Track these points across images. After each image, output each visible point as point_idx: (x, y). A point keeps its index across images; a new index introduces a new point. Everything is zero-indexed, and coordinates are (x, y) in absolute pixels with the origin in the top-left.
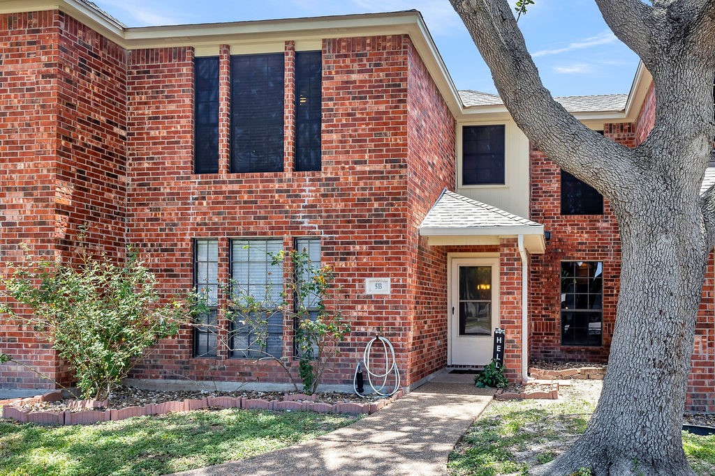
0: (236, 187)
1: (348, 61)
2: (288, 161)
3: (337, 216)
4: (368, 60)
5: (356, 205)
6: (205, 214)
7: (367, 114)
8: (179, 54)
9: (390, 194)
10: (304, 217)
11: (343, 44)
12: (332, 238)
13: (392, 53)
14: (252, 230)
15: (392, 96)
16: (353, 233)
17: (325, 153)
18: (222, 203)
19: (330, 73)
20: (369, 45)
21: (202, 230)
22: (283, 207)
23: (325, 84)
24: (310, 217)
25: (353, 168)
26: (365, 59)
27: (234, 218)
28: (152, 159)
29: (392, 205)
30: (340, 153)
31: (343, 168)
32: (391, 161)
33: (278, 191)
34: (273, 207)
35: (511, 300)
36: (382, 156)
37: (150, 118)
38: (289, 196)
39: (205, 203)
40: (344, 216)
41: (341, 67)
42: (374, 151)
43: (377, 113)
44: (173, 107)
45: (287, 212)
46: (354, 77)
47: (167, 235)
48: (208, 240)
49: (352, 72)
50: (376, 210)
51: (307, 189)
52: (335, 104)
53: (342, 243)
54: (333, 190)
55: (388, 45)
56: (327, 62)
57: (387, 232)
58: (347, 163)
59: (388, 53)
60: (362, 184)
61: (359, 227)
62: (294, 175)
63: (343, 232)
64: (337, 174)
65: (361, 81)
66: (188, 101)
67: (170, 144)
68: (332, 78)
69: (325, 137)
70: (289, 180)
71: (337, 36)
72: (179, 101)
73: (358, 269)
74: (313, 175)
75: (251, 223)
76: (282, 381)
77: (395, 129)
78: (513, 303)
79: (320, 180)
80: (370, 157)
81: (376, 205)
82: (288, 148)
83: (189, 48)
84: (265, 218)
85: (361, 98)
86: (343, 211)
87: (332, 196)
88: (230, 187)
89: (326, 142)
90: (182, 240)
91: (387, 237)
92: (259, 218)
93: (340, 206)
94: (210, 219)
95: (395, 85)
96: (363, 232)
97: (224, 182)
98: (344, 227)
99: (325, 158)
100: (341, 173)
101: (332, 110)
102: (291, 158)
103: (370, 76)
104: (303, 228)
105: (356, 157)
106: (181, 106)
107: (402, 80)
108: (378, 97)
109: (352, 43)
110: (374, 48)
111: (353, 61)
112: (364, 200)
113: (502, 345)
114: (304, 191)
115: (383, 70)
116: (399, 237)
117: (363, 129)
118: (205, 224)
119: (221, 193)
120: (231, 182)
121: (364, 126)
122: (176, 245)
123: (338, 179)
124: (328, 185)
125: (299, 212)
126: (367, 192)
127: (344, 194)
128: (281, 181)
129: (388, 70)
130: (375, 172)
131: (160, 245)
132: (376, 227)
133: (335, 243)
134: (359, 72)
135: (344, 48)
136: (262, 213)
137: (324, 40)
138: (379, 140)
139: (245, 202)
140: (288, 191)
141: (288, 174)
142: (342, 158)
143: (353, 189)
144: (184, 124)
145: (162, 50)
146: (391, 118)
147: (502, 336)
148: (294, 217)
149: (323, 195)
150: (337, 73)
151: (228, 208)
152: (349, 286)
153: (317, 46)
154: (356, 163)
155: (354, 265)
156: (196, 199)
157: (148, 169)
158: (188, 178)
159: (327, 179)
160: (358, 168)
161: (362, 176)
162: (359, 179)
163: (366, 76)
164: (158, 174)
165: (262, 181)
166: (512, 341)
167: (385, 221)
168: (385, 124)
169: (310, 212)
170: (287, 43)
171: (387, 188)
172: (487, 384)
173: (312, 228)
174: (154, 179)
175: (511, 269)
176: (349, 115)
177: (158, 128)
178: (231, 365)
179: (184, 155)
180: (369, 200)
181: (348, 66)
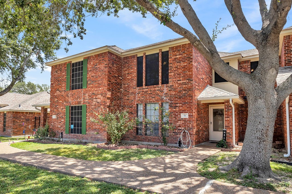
0: (147, 90)
1: (176, 52)
2: (160, 81)
3: (173, 96)
4: (181, 51)
5: (178, 93)
6: (140, 97)
7: (181, 66)
8: (133, 57)
9: (188, 89)
10: (164, 97)
11: (175, 48)
12: (172, 102)
13: (188, 48)
14: (151, 101)
15: (188, 61)
16: (177, 100)
17: (170, 79)
18: (144, 94)
19: (171, 56)
20: (182, 47)
21: (139, 101)
22: (159, 94)
23: (170, 59)
24: (166, 97)
25: (177, 82)
26: (180, 51)
27: (147, 98)
28: (128, 84)
29: (188, 92)
30: (174, 78)
31: (175, 82)
32: (188, 79)
33: (158, 90)
34: (156, 95)
35: (228, 119)
36: (185, 78)
37: (127, 74)
38: (160, 91)
39: (140, 94)
40: (175, 96)
41: (174, 54)
42: (183, 77)
43: (184, 66)
44: (132, 70)
45: (160, 96)
46: (177, 57)
47: (131, 103)
48: (140, 104)
49: (177, 55)
50: (184, 94)
51: (165, 89)
52: (172, 65)
53: (175, 104)
54: (172, 89)
55: (187, 46)
56: (170, 54)
57: (187, 100)
58: (176, 81)
59: (187, 49)
60: (180, 87)
61: (179, 99)
62: (161, 85)
63: (175, 101)
64: (173, 84)
65: (179, 58)
66: (136, 69)
67: (132, 80)
68: (172, 58)
69: (170, 74)
70: (160, 87)
71: (173, 46)
72: (134, 69)
73: (179, 111)
74: (167, 85)
75: (151, 99)
76: (159, 142)
77: (189, 70)
78: (229, 120)
79: (168, 86)
80: (182, 79)
81: (184, 92)
82: (160, 78)
83: (136, 55)
84: (154, 98)
85: (179, 62)
86: (174, 94)
87: (172, 90)
88: (146, 90)
89: (170, 76)
90: (134, 104)
91: (187, 101)
92: (153, 98)
93: (174, 93)
94: (141, 99)
95: (189, 57)
96: (180, 100)
97: (144, 89)
98: (175, 99)
99: (170, 80)
100: (174, 84)
101: (171, 66)
102: (161, 81)
103: (182, 56)
104: (164, 100)
105: (178, 79)
106: (134, 70)
107: (191, 56)
108: (184, 61)
109: (177, 47)
110: (183, 48)
111: (177, 52)
112: (180, 91)
113: (226, 134)
114: (164, 89)
115: (185, 54)
116: (190, 101)
117: (180, 71)
118: (140, 100)
119: (144, 92)
120: (146, 89)
121: (180, 70)
122: (133, 106)
123: (173, 86)
124: (170, 87)
125: (163, 95)
126: (181, 89)
127: (175, 90)
128: (158, 87)
129: (187, 53)
130: (183, 83)
131: (129, 106)
132: (184, 98)
133: (173, 104)
134: (179, 55)
135: (175, 49)
136: (153, 96)
137: (169, 48)
138: (185, 74)
139: (149, 94)
140: (160, 90)
141: (160, 85)
142: (174, 80)
143: (177, 88)
144: (135, 74)
145: (130, 56)
146: (188, 67)
147: (226, 131)
148: (162, 97)
149: (169, 90)
150: (173, 56)
151: (145, 95)
152: (176, 116)
153: (168, 50)
154: (178, 81)
155: (178, 110)
156: (138, 94)
157: (127, 87)
158: (136, 88)
159: (170, 86)
160: (179, 82)
161: (180, 84)
162: (179, 85)
163: (181, 56)
164: (129, 88)
165: (154, 88)
166: (229, 133)
167: (187, 97)
168: (186, 69)
169: (166, 95)
170: (160, 50)
171: (187, 87)
172: (220, 146)
173: (166, 100)
174: (128, 89)
175: (228, 110)
176: (176, 67)
177: (129, 76)
178: (146, 137)
179: (135, 82)
180: (182, 91)
181: (176, 54)
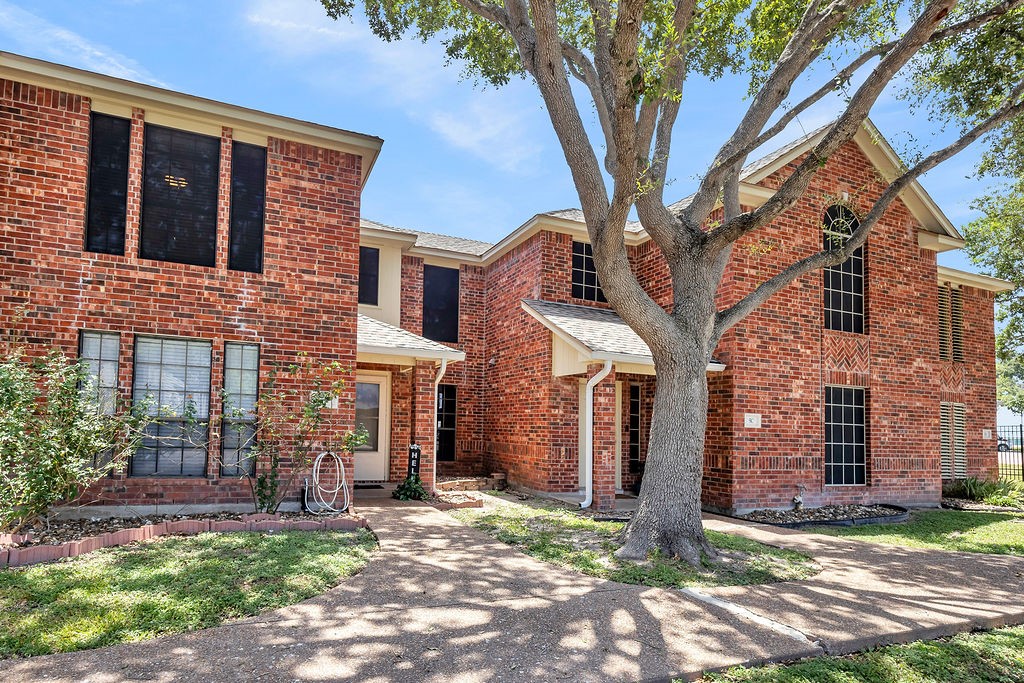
0: (150, 276)
1: (297, 166)
2: (222, 257)
3: (281, 324)
4: (320, 171)
5: (303, 315)
6: (102, 302)
7: (318, 224)
8: (72, 102)
9: (340, 308)
10: (240, 321)
11: (293, 148)
12: (273, 346)
13: (345, 171)
14: (171, 328)
15: (344, 212)
16: (298, 343)
17: (268, 256)
18: (130, 292)
19: (277, 174)
20: (321, 156)
21: (96, 320)
22: (214, 306)
23: (270, 183)
24: (248, 321)
25: (301, 277)
26: (316, 169)
27: (147, 312)
28: (19, 222)
29: (342, 319)
30: (286, 258)
31: (289, 275)
32: (342, 276)
33: (207, 288)
34: (201, 305)
35: (426, 417)
36: (332, 269)
37: (17, 170)
38: (221, 296)
39: (102, 289)
40: (289, 325)
41: (289, 170)
42: (324, 263)
43: (328, 225)
44: (57, 164)
45: (218, 312)
46: (304, 184)
47: (39, 321)
48: (102, 333)
49: (302, 179)
50: (325, 322)
51: (245, 290)
52: (281, 207)
53: (286, 353)
54: (277, 296)
55: (341, 161)
56: (273, 162)
57: (335, 345)
58: (294, 270)
59: (341, 169)
60: (309, 294)
61: (306, 338)
62: (229, 273)
63: (287, 342)
64: (281, 280)
65: (311, 190)
66: (81, 162)
67: (52, 208)
68: (279, 180)
69: (268, 239)
70: (223, 278)
71: (287, 138)
72: (68, 159)
73: (303, 381)
74: (254, 277)
75: (171, 320)
76: (206, 501)
77: (346, 244)
78: (427, 421)
79: (261, 283)
80: (320, 268)
81: (325, 318)
82: (222, 242)
83: (87, 99)
84: (191, 316)
85: (311, 207)
86: (286, 319)
87: (276, 302)
88: (141, 275)
89: (269, 244)
90: (65, 330)
91: (337, 351)
92: (182, 315)
93: (285, 314)
94: (110, 309)
95: (347, 202)
96: (310, 344)
97: (133, 268)
98: (289, 336)
99: (267, 261)
100: (286, 280)
101: (278, 212)
102: (225, 254)
103: (322, 187)
104: (238, 332)
105: (304, 265)
106: (70, 166)
107: (354, 198)
108: (329, 210)
109: (302, 149)
110: (326, 160)
111: (302, 168)
112: (312, 311)
113: (418, 460)
114: (242, 292)
115: (336, 185)
116: (348, 352)
117: (312, 238)
118: (102, 314)
119: (128, 280)
120: (142, 269)
121: (313, 236)
122: (54, 335)
123: (283, 285)
124: (270, 290)
125: (235, 314)
126: (316, 303)
127: (289, 302)
128: (212, 277)
129: (340, 185)
130: (324, 284)
131: (27, 334)
132: (325, 339)
133: (277, 352)
134: (309, 180)
135: (293, 151)
136: (186, 310)
137: (270, 138)
138: (329, 253)
139: (162, 295)
140: (221, 290)
141: (222, 270)
142: (287, 264)
143: (300, 298)
144: (75, 188)
145: (41, 89)
146: (342, 233)
147: (418, 451)
148: (228, 320)
149: (264, 300)
150: (285, 175)
151: (137, 299)
152: (292, 398)
153: (263, 143)
154: (304, 271)
155: (299, 376)
156: (89, 282)
157: (10, 233)
158: (79, 255)
159: (269, 283)
160: (306, 277)
161: (310, 286)
162: (307, 288)
163: (318, 186)
164: (27, 243)
165: (187, 274)
166: (426, 456)
167: (334, 335)
168: (336, 238)
169: (247, 315)
170: (224, 128)
171: (335, 302)
172: (410, 496)
173: (250, 333)
174: (21, 248)
175: (427, 389)
176: (297, 221)
177: (29, 185)
178: (136, 485)
179: (73, 225)
180: (318, 312)
181: (297, 172)
